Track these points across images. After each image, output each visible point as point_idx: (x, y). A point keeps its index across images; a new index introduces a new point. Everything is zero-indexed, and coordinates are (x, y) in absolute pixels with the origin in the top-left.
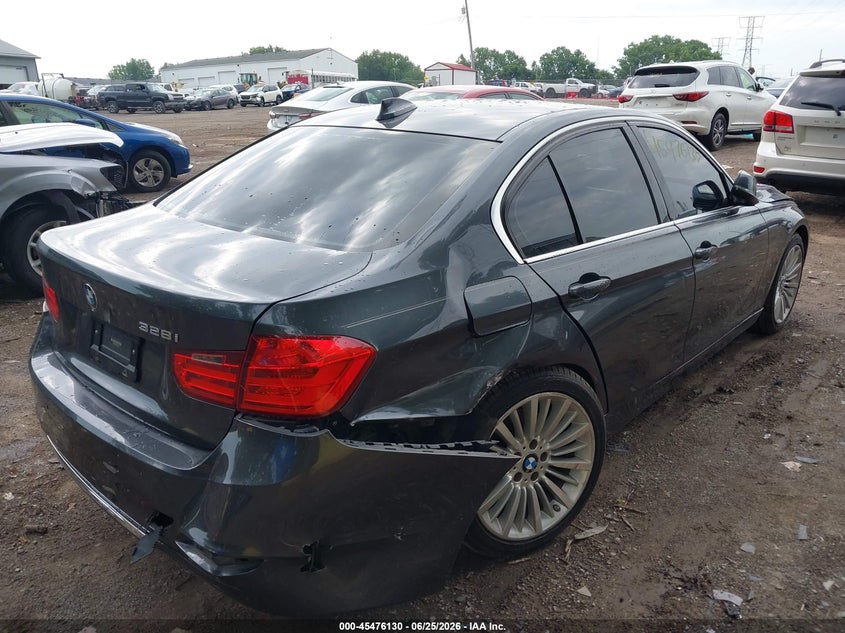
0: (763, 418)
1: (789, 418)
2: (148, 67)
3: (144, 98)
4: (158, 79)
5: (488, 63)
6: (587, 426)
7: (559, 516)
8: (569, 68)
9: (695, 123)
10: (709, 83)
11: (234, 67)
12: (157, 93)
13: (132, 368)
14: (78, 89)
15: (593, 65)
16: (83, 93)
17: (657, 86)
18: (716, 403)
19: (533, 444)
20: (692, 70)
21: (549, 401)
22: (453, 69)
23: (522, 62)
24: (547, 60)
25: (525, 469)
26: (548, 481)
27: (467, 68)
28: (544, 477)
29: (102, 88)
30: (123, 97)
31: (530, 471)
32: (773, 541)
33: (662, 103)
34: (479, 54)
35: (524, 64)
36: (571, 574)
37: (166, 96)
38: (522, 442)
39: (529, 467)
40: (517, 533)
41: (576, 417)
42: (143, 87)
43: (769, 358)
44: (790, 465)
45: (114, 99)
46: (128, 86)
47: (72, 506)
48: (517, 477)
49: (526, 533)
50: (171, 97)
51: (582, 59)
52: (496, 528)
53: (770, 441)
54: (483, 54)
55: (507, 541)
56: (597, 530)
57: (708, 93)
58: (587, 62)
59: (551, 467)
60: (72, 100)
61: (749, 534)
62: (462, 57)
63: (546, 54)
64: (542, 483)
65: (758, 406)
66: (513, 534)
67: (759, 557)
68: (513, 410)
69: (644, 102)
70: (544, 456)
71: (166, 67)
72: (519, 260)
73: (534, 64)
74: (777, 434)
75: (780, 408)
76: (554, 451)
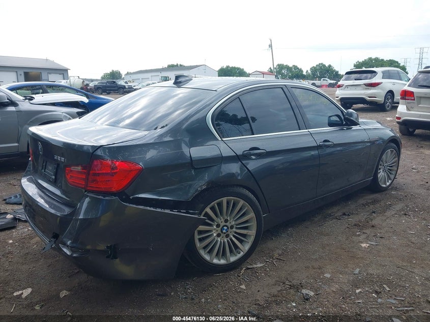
0: (360, 226)
1: (373, 226)
2: (120, 73)
3: (114, 87)
4: (123, 79)
5: (283, 72)
6: (252, 215)
7: (239, 256)
8: (325, 74)
9: (375, 97)
10: (382, 78)
11: (158, 74)
12: (120, 85)
13: (54, 177)
14: (85, 83)
15: (338, 72)
16: (88, 85)
17: (355, 80)
18: (340, 219)
19: (226, 221)
20: (374, 72)
21: (233, 201)
22: (263, 74)
23: (301, 71)
24: (314, 70)
25: (222, 232)
26: (233, 239)
27: (271, 74)
28: (232, 236)
29: (96, 83)
30: (105, 87)
31: (225, 233)
32: (340, 273)
33: (358, 88)
34: (279, 67)
35: (302, 71)
36: (240, 281)
37: (125, 86)
38: (221, 219)
39: (224, 231)
40: (218, 261)
41: (246, 210)
42: (114, 82)
43: (374, 202)
44: (364, 245)
45: (100, 88)
46: (107, 82)
47: (35, 246)
48: (219, 235)
49: (223, 262)
50: (127, 87)
51: (332, 69)
52: (207, 257)
53: (359, 235)
54: (281, 67)
55: (212, 264)
56: (259, 265)
57: (382, 83)
58: (335, 71)
59: (236, 233)
60: (82, 88)
61: (330, 271)
62: (270, 68)
63: (313, 67)
64: (231, 240)
65: (360, 221)
66: (215, 261)
67: (331, 279)
68: (214, 203)
69: (349, 88)
70: (232, 227)
71: (128, 74)
72: (220, 139)
73: (307, 71)
74: (363, 233)
75: (370, 222)
76: (237, 225)
